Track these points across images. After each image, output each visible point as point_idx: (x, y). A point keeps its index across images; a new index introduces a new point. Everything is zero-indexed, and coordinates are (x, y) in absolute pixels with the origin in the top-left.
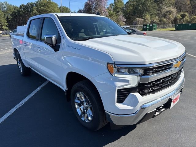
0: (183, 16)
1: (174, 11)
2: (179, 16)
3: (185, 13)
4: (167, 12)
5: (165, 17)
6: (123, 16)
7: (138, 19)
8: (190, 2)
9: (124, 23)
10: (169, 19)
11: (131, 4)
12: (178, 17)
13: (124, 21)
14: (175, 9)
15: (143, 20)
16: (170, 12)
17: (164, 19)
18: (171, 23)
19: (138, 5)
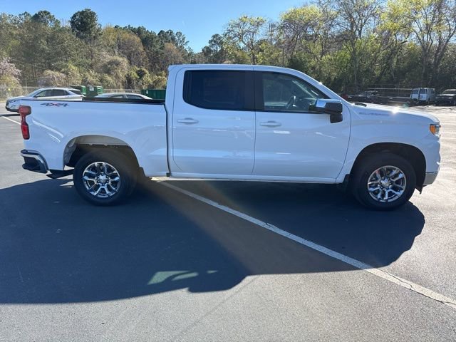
0: (141, 74)
1: (124, 61)
2: (134, 75)
3: (143, 69)
4: (110, 63)
5: (108, 72)
6: (11, 62)
7: (49, 72)
8: (144, 49)
9: (17, 80)
10: (117, 77)
11: (12, 34)
12: (132, 76)
13: (15, 76)
14: (126, 60)
15: (64, 76)
16: (118, 64)
17: (109, 78)
18: (121, 86)
19: (36, 39)
